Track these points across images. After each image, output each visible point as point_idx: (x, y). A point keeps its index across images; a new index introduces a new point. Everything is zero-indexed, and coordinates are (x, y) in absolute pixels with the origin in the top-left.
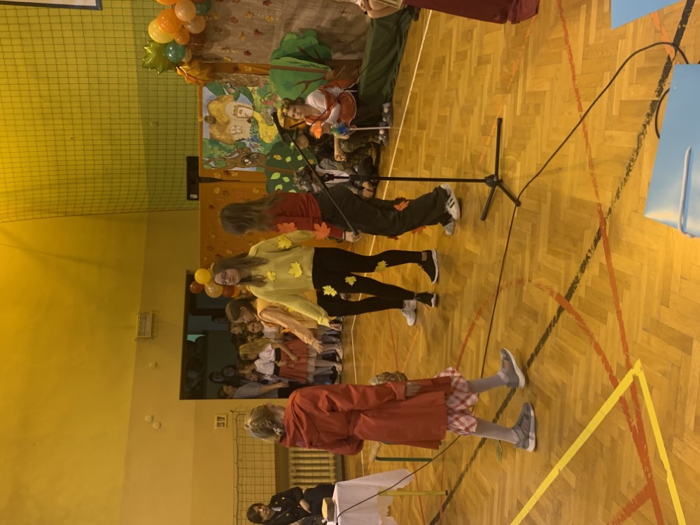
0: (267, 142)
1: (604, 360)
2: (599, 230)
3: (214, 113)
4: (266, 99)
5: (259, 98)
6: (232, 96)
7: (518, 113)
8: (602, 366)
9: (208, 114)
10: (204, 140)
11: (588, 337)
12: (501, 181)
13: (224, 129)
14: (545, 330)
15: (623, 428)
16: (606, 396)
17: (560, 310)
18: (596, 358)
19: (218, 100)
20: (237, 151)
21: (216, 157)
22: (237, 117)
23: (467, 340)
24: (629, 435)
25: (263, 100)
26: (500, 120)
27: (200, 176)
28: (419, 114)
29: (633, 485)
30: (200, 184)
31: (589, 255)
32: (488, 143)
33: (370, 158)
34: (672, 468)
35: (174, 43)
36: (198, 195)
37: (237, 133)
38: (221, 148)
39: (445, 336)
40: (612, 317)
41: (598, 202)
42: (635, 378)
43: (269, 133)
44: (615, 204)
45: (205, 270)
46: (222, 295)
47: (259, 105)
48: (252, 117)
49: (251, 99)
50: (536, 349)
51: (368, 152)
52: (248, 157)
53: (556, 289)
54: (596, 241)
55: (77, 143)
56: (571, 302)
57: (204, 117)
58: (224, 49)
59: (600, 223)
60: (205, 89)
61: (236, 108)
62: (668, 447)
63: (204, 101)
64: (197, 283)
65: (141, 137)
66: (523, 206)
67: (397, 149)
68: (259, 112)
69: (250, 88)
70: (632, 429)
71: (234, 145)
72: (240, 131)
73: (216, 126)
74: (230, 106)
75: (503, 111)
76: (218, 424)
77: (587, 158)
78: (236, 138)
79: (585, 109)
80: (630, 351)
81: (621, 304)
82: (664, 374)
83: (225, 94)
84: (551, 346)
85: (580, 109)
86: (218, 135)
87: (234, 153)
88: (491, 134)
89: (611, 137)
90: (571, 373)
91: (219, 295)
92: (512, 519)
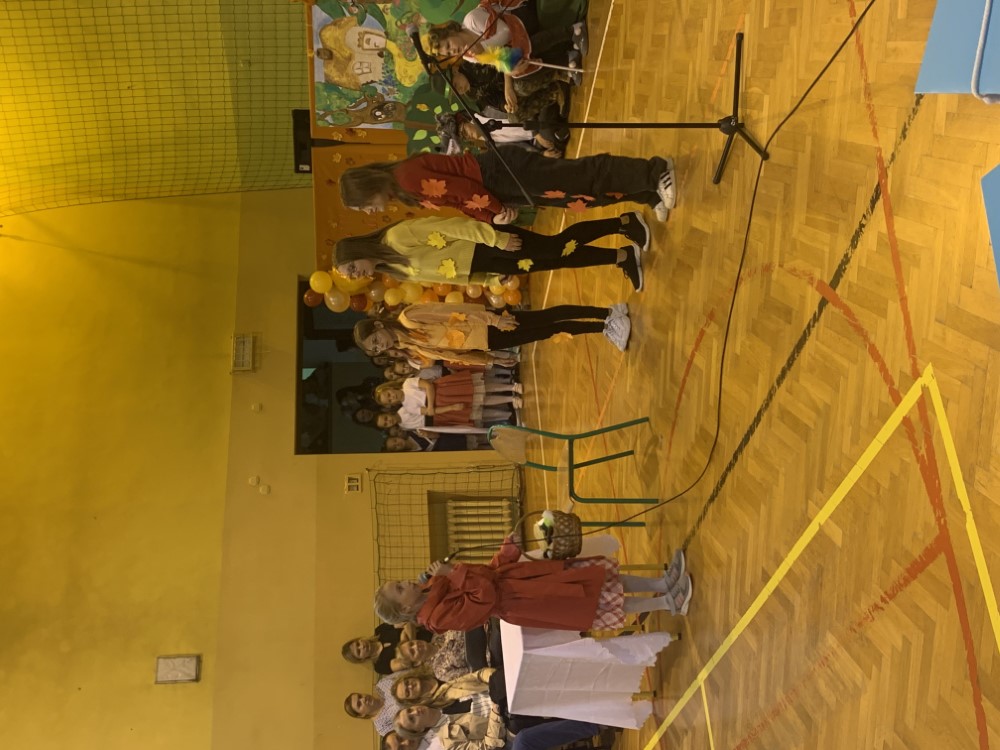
0: (406, 85)
1: (883, 369)
2: (878, 185)
3: (331, 44)
4: (404, 21)
5: (394, 20)
6: (355, 18)
7: (766, 25)
8: (878, 376)
9: (321, 46)
10: (316, 85)
11: (862, 338)
12: (742, 125)
13: (346, 68)
14: (802, 333)
15: (907, 460)
16: (884, 418)
17: (823, 304)
18: (871, 366)
19: (335, 24)
20: (365, 100)
21: (334, 109)
22: (363, 49)
23: (693, 355)
24: (916, 470)
25: (399, 23)
26: (741, 37)
27: (312, 136)
28: (625, 36)
29: (921, 537)
30: (313, 149)
31: (864, 222)
32: (723, 71)
33: (556, 106)
34: (973, 509)
36: (310, 165)
37: (363, 73)
38: (341, 96)
39: (663, 352)
40: (894, 307)
41: (877, 146)
42: (925, 390)
43: (410, 73)
44: (900, 147)
45: (324, 273)
46: (349, 308)
47: (394, 30)
48: (385, 49)
49: (383, 22)
50: (788, 361)
51: (552, 95)
52: (380, 108)
53: (817, 275)
54: (874, 202)
55: (136, 93)
56: (838, 291)
57: (315, 49)
59: (879, 176)
60: (316, 9)
61: (361, 35)
62: (969, 480)
63: (315, 27)
64: (313, 292)
65: (228, 83)
66: (773, 159)
67: (595, 89)
68: (394, 41)
69: (381, 6)
70: (920, 459)
71: (361, 90)
72: (368, 70)
73: (333, 63)
74: (353, 32)
75: (744, 23)
76: (350, 488)
77: (863, 83)
78: (363, 80)
79: (859, 14)
80: (918, 351)
81: (906, 289)
82: (964, 381)
83: (344, 14)
84: (810, 354)
85: (852, 12)
86: (336, 77)
87: (360, 103)
88: (728, 58)
89: (895, 50)
90: (836, 389)
91: (345, 308)
92: (755, 595)
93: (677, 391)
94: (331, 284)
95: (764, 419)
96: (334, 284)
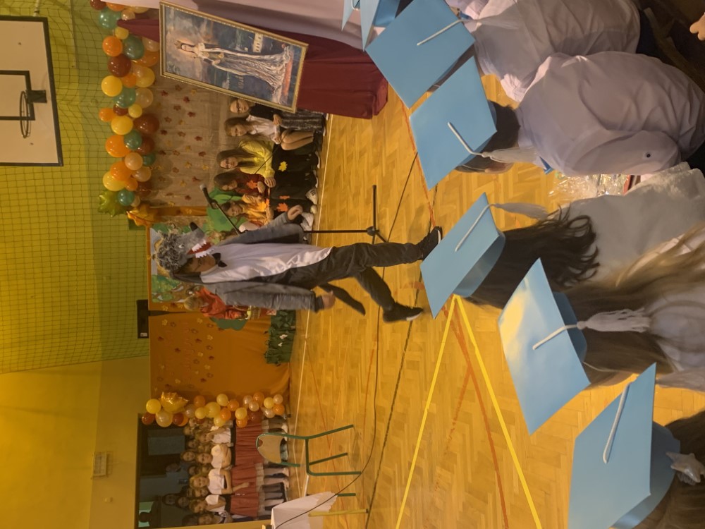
2: (431, 220)
10: (152, 277)
12: (378, 231)
16: (444, 329)
21: (163, 291)
26: (375, 187)
27: (149, 310)
29: (462, 375)
30: (149, 319)
34: (477, 342)
35: (125, 190)
36: (147, 332)
38: (168, 283)
41: (428, 202)
42: (456, 301)
45: (156, 400)
53: (414, 280)
55: (37, 301)
57: (152, 255)
58: (168, 195)
59: (430, 215)
60: (152, 230)
63: (152, 242)
64: (148, 414)
65: (96, 292)
70: (458, 337)
75: (376, 180)
77: (420, 178)
87: (180, 286)
91: (170, 424)
92: (406, 481)
93: (364, 395)
94: (160, 407)
95: (401, 375)
96: (162, 407)
